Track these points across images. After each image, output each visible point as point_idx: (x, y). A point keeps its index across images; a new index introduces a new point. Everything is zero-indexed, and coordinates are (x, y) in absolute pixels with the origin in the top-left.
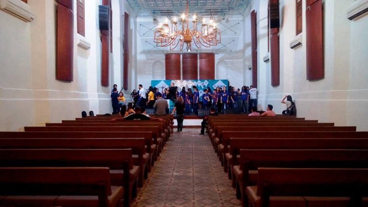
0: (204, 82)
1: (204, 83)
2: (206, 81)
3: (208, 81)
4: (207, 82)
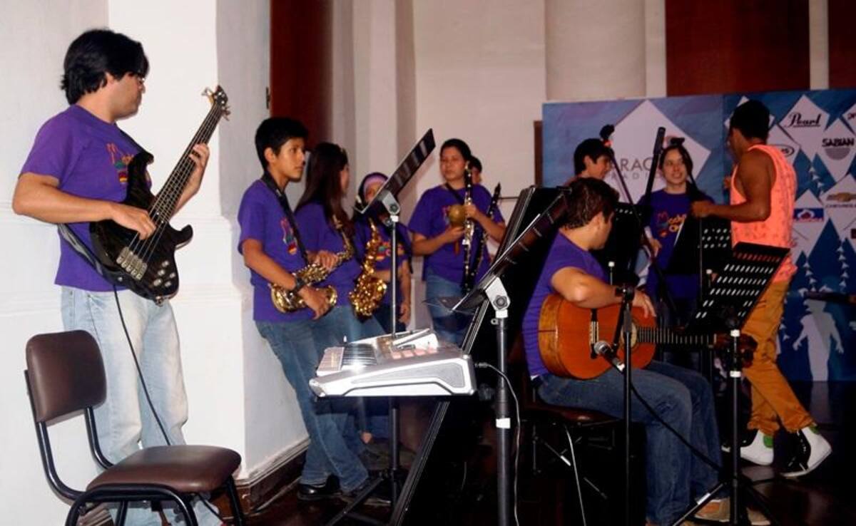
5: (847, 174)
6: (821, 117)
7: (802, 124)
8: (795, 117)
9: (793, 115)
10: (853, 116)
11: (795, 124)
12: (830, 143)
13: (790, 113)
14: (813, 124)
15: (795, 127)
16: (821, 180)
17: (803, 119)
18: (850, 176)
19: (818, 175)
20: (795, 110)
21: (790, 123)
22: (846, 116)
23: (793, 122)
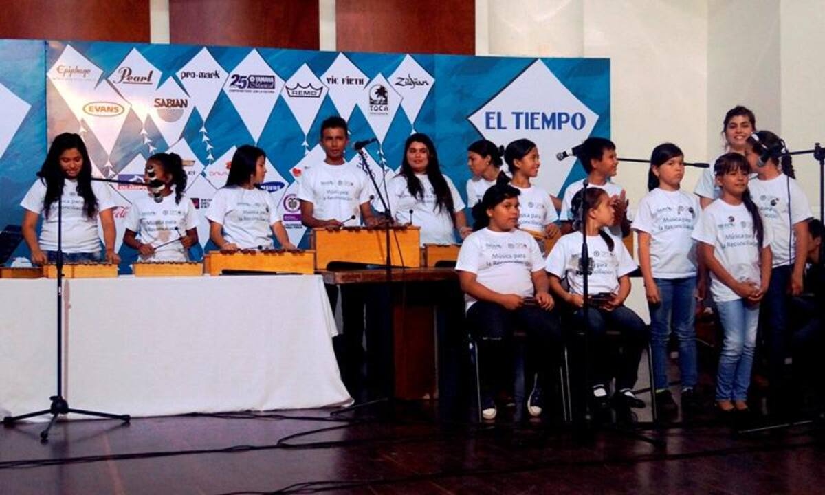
0: (393, 78)
1: (390, 84)
2: (409, 66)
3: (430, 69)
4: (422, 75)
5: (180, 139)
6: (153, 75)
7: (132, 81)
8: (125, 71)
9: (123, 70)
10: (186, 75)
11: (125, 80)
12: (163, 104)
13: (120, 67)
14: (144, 81)
15: (124, 83)
16: (153, 145)
17: (133, 75)
18: (183, 140)
19: (149, 138)
20: (126, 63)
21: (120, 79)
22: (179, 74)
23: (123, 77)
